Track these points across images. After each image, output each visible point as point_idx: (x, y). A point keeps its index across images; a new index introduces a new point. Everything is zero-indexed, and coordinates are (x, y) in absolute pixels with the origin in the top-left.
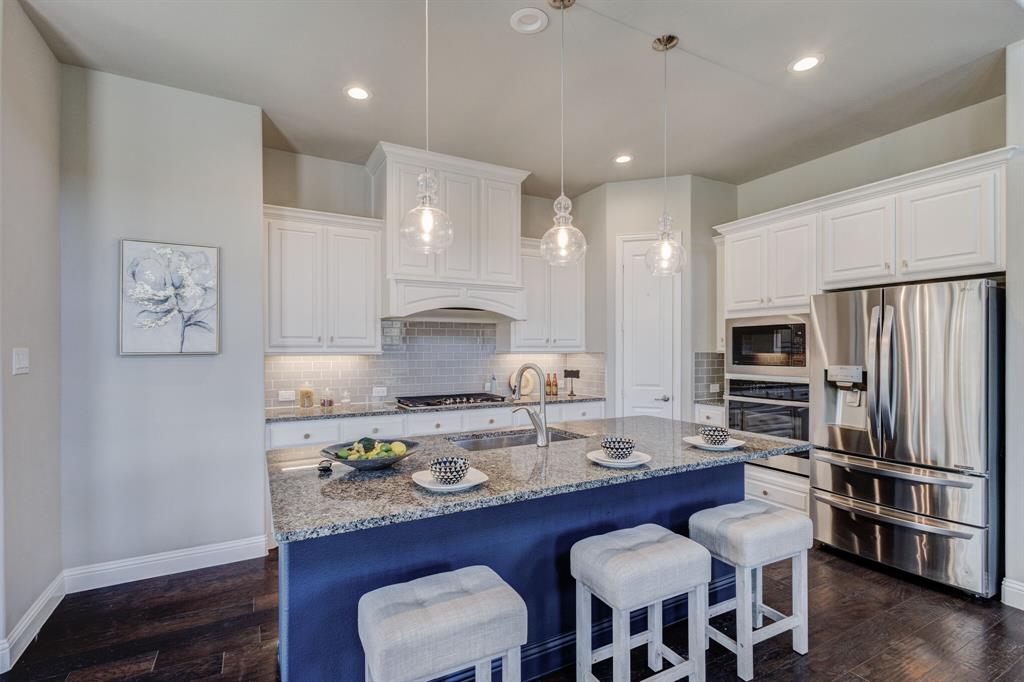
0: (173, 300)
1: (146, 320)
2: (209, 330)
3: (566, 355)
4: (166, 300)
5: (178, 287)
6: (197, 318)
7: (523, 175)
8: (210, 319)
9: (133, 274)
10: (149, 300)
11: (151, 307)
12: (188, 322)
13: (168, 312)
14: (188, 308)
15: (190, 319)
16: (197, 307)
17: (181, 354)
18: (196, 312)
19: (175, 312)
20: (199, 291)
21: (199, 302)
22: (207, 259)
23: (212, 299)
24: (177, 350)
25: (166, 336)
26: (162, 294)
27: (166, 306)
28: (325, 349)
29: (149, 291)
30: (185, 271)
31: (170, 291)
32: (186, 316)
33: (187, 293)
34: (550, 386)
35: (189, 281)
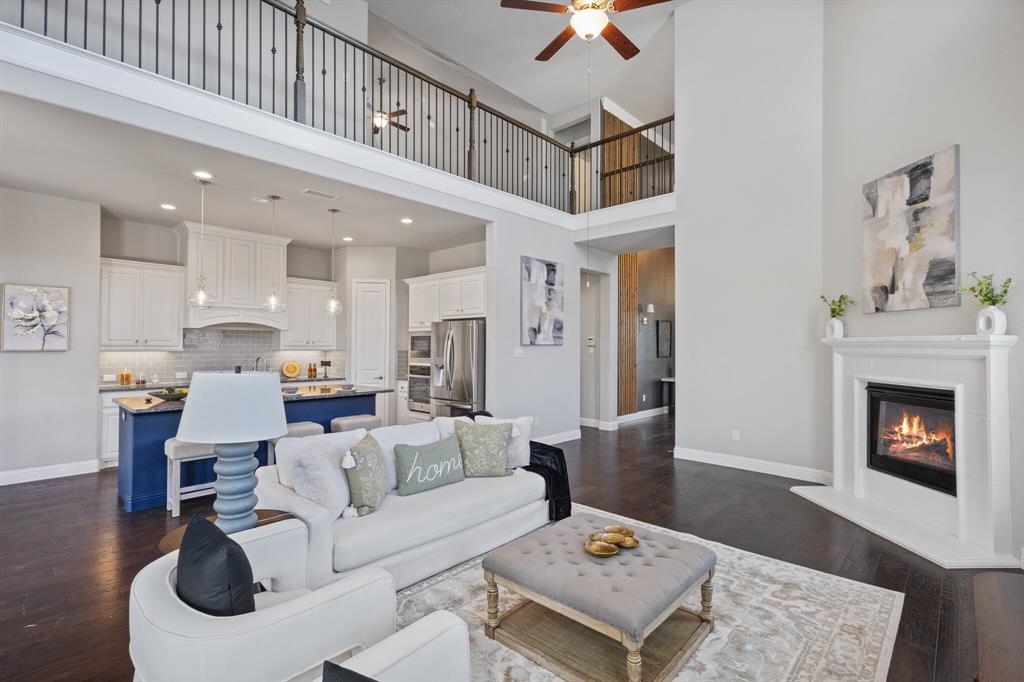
0: (38, 319)
1: (19, 331)
2: (62, 337)
3: (325, 351)
4: (33, 319)
5: (42, 311)
6: (54, 330)
7: (289, 241)
8: (63, 330)
9: (12, 304)
10: (21, 319)
11: (24, 323)
12: (49, 332)
13: (34, 326)
14: (48, 324)
15: (49, 330)
16: (54, 323)
17: (43, 351)
18: (53, 326)
19: (39, 326)
20: (56, 313)
21: (55, 320)
22: (61, 294)
23: (64, 319)
24: (40, 348)
25: (34, 340)
26: (30, 316)
27: (33, 322)
28: (141, 348)
29: (22, 314)
30: (46, 302)
31: (36, 314)
32: (46, 328)
33: (47, 315)
34: (312, 371)
35: (49, 308)
